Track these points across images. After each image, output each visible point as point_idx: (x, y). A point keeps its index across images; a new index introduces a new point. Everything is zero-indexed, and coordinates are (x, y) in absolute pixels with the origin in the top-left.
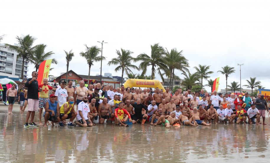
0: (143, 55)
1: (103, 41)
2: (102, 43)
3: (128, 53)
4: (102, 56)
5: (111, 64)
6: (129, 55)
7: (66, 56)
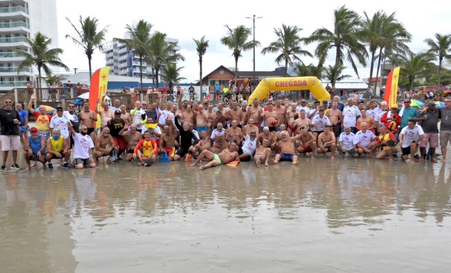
0: (322, 31)
1: (254, 16)
2: (254, 19)
3: (295, 31)
4: (254, 41)
5: (267, 53)
6: (296, 35)
7: (196, 47)
